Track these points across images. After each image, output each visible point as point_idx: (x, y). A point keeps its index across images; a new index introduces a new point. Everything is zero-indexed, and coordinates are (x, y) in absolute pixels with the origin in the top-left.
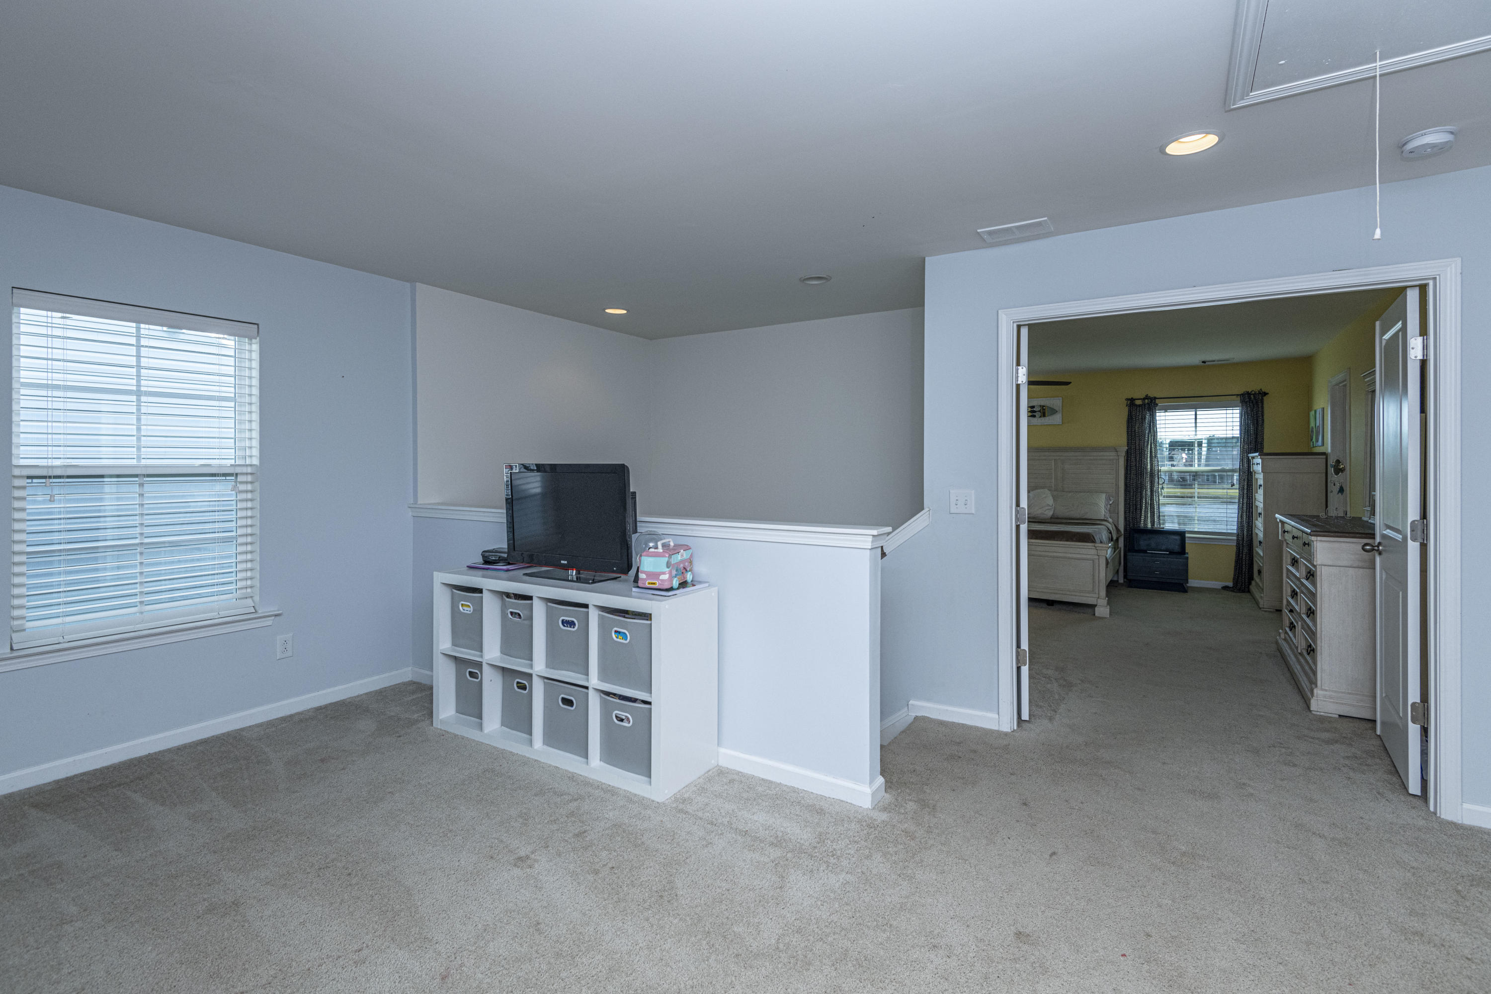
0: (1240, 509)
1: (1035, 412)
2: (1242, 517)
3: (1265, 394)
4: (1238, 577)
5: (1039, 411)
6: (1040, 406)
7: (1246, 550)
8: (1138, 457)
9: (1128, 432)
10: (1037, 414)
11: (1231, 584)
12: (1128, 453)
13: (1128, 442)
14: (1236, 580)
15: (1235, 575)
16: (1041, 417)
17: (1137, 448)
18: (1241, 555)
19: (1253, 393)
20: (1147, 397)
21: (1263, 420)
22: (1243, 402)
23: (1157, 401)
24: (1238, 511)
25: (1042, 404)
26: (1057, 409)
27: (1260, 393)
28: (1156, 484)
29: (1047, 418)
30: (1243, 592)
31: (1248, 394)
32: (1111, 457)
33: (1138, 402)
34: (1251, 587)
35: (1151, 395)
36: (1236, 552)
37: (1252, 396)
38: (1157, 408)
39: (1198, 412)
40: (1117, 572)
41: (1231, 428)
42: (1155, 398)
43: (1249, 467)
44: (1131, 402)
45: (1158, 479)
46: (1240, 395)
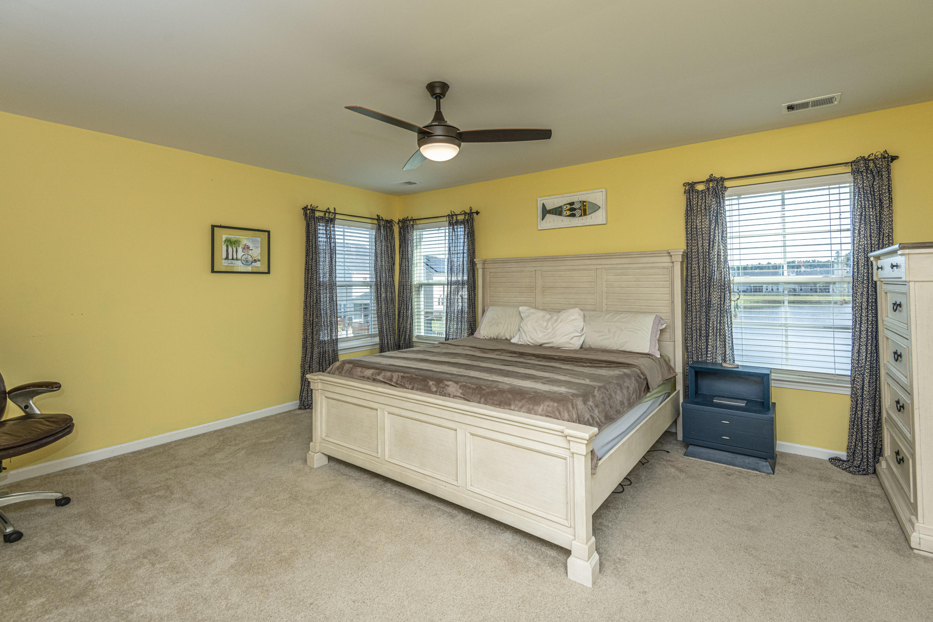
0: (856, 339)
1: (574, 209)
2: (859, 352)
3: (894, 158)
4: (855, 446)
5: (580, 209)
6: (580, 201)
7: (867, 406)
8: (701, 263)
9: (687, 228)
10: (577, 213)
11: (843, 454)
12: (687, 257)
13: (687, 243)
14: (852, 451)
15: (850, 442)
16: (581, 216)
17: (701, 251)
18: (859, 413)
19: (873, 157)
20: (711, 179)
21: (891, 199)
22: (856, 172)
23: (727, 184)
24: (853, 343)
25: (583, 199)
26: (599, 204)
27: (885, 158)
28: (727, 301)
29: (588, 217)
30: (866, 473)
31: (865, 160)
32: (665, 265)
33: (700, 187)
34: (877, 465)
35: (717, 175)
36: (852, 408)
37: (871, 165)
38: (726, 193)
39: (786, 196)
40: (675, 422)
41: (837, 216)
42: (723, 179)
43: (870, 275)
44: (690, 188)
45: (730, 293)
46: (851, 163)
